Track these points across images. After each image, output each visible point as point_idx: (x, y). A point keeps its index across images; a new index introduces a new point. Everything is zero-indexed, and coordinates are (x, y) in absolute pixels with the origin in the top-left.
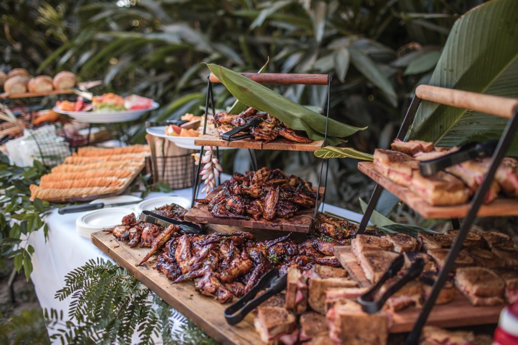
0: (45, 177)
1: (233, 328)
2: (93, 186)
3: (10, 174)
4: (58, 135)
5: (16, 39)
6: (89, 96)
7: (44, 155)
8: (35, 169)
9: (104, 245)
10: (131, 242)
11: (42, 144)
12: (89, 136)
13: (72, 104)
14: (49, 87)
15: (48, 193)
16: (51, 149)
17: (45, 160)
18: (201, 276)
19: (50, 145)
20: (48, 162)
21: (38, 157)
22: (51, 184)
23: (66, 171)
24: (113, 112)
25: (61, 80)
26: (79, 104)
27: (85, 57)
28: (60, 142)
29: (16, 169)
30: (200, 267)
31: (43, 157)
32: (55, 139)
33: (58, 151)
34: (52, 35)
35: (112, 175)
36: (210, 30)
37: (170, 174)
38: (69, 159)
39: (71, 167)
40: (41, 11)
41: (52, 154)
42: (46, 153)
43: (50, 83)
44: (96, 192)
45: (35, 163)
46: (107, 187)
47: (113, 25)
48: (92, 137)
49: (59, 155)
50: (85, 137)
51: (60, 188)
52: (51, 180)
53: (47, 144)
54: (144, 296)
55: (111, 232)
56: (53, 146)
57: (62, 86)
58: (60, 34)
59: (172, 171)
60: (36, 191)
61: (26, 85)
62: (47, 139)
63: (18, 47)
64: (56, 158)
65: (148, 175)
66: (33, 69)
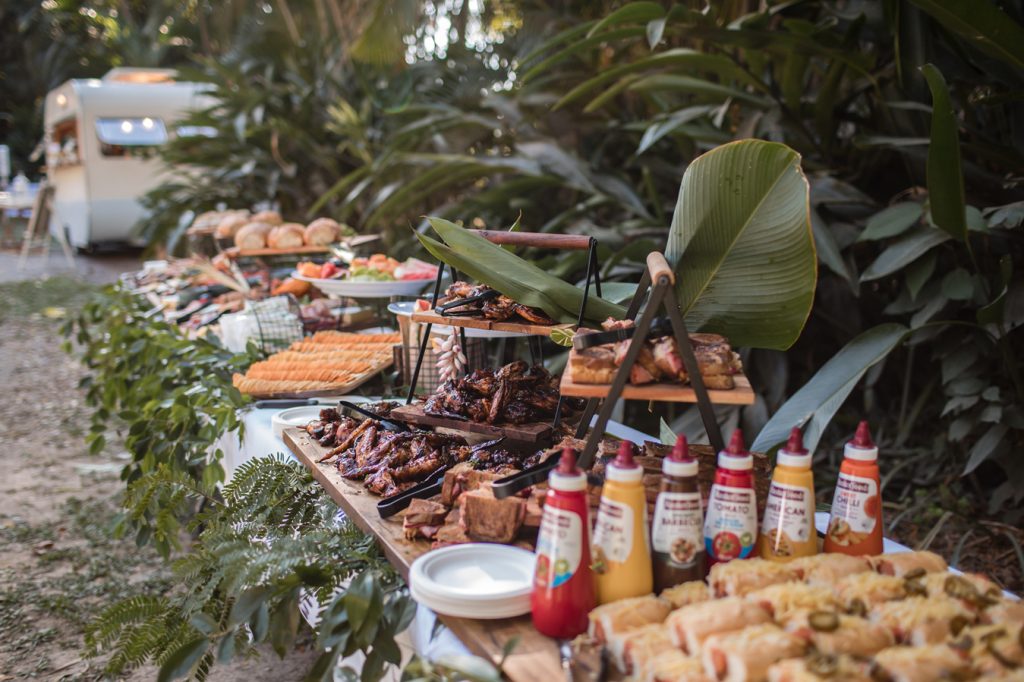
0: (256, 366)
1: (382, 521)
2: (313, 380)
3: (214, 359)
4: (291, 311)
5: (290, 158)
6: (348, 256)
7: (265, 337)
8: (248, 356)
9: (291, 441)
10: (322, 440)
11: (265, 322)
12: (341, 316)
13: (318, 267)
14: (298, 241)
15: (254, 385)
16: (276, 330)
17: (267, 345)
18: (374, 471)
19: (275, 325)
20: (270, 348)
21: (257, 341)
22: (261, 374)
23: (288, 359)
24: (373, 281)
25: (315, 231)
26: (326, 268)
27: (385, 193)
28: (291, 321)
29: (224, 354)
30: (378, 462)
31: (263, 341)
32: (284, 316)
33: (286, 332)
34: (347, 152)
35: (343, 368)
36: (598, 154)
37: (427, 373)
38: (297, 345)
39: (295, 354)
40: (332, 111)
41: (277, 337)
42: (268, 334)
43: (300, 234)
44: (315, 388)
45: (249, 346)
46: (332, 381)
47: (439, 139)
48: (347, 320)
49: (287, 339)
50: (337, 318)
51: (272, 379)
52: (264, 369)
53: (271, 322)
54: (316, 496)
55: (305, 429)
56: (279, 326)
57: (316, 239)
58: (361, 150)
59: (430, 369)
60: (239, 381)
61: (265, 236)
62: (272, 316)
63: (290, 170)
64: (281, 343)
65: (396, 373)
66: (292, 211)
